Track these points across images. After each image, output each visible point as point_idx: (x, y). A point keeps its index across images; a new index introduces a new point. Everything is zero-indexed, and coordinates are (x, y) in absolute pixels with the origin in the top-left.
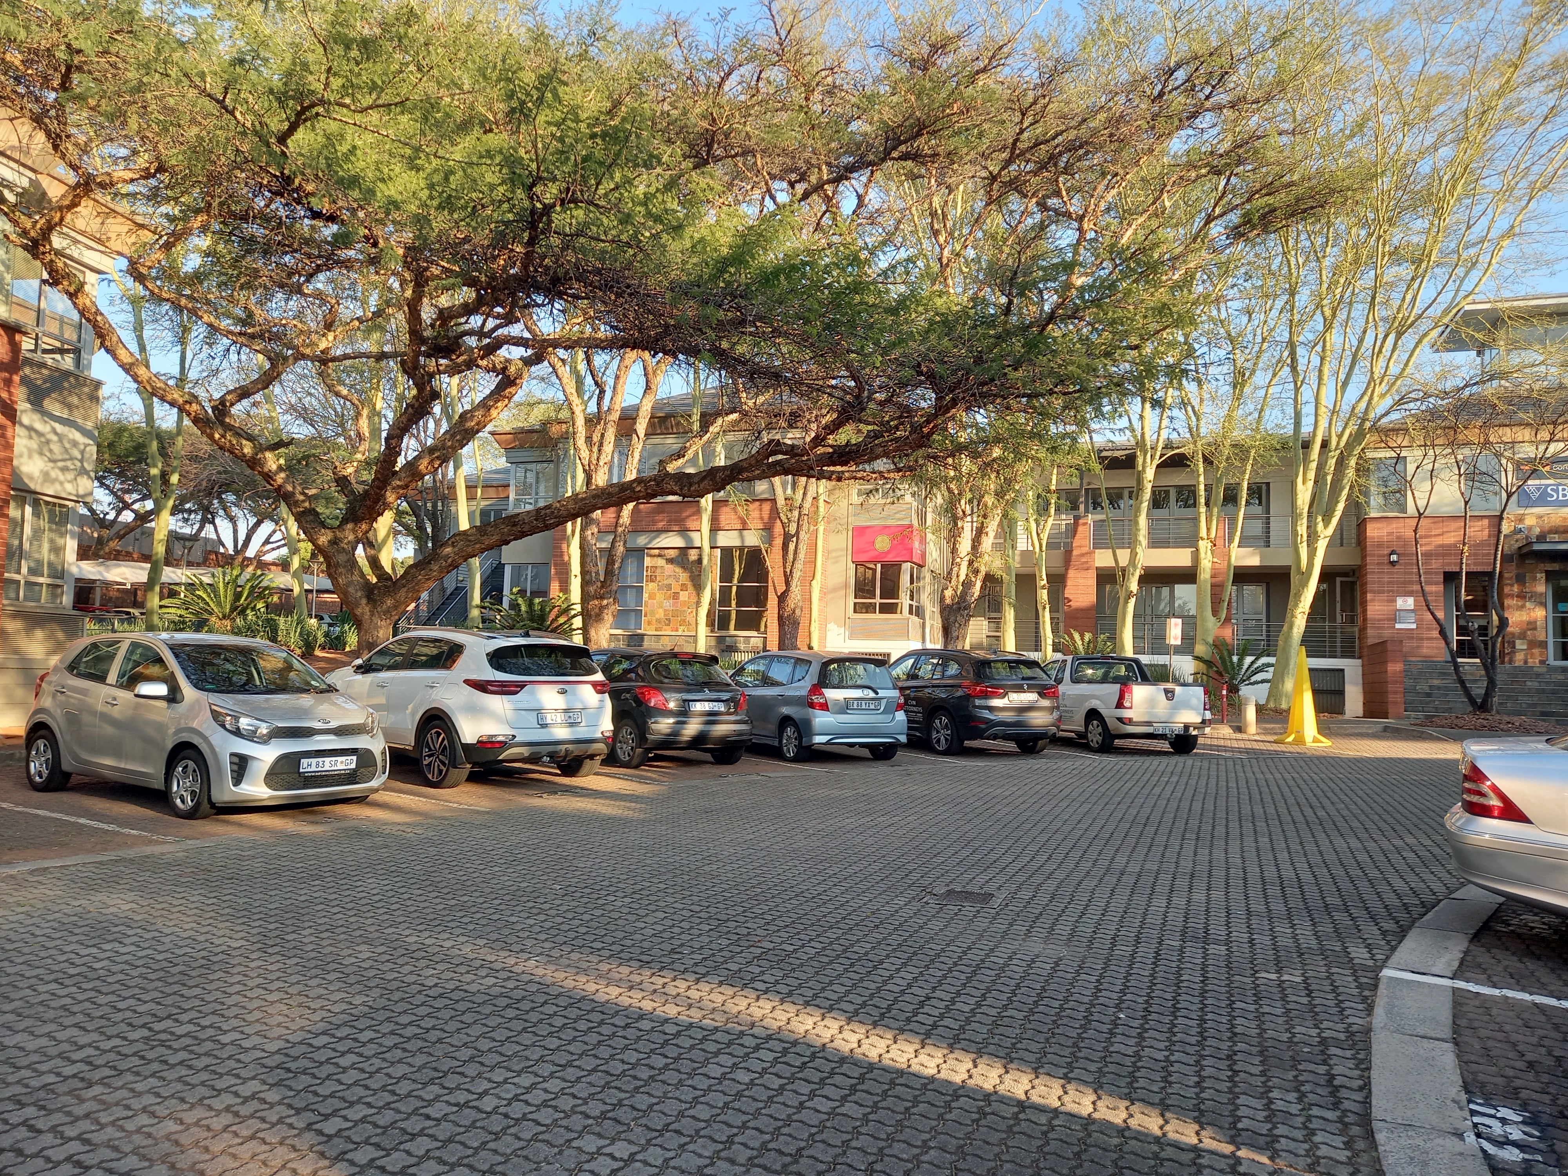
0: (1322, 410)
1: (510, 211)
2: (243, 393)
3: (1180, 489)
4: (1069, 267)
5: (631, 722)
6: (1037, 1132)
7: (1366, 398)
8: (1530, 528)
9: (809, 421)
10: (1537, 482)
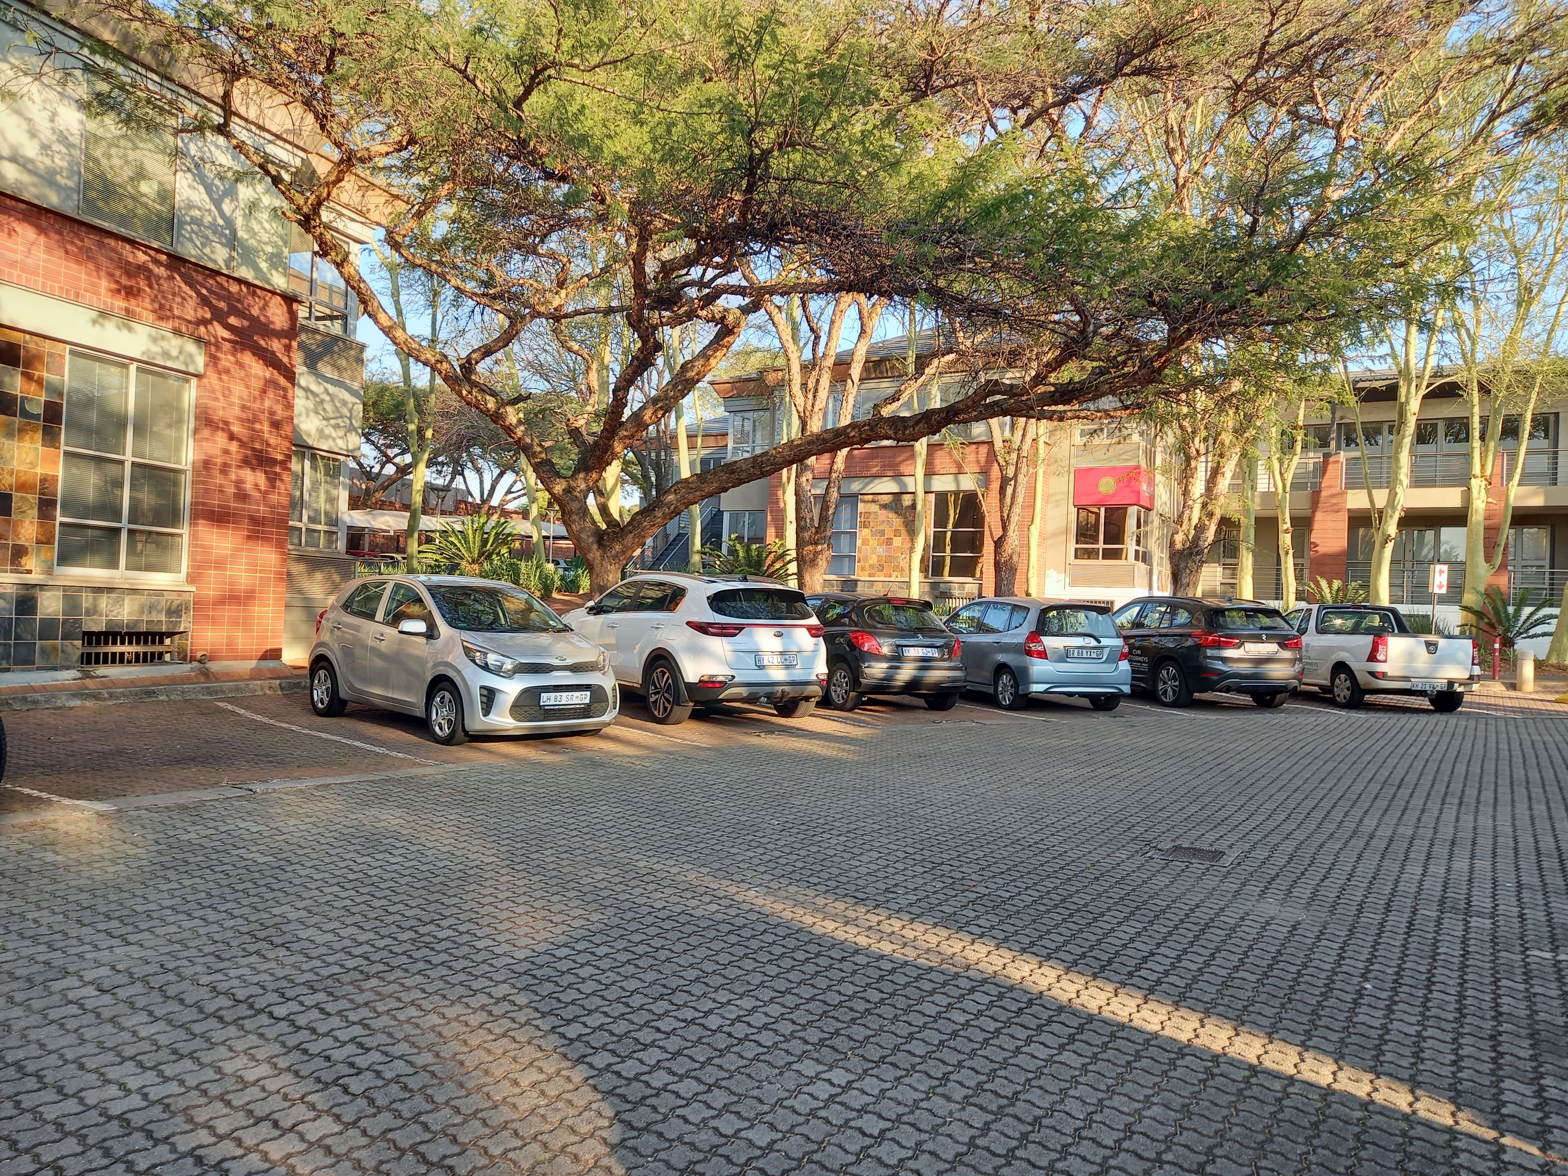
1: (729, 159)
2: (487, 351)
3: (1450, 422)
4: (1324, 180)
5: (845, 666)
6: (1270, 1097)
9: (1029, 360)
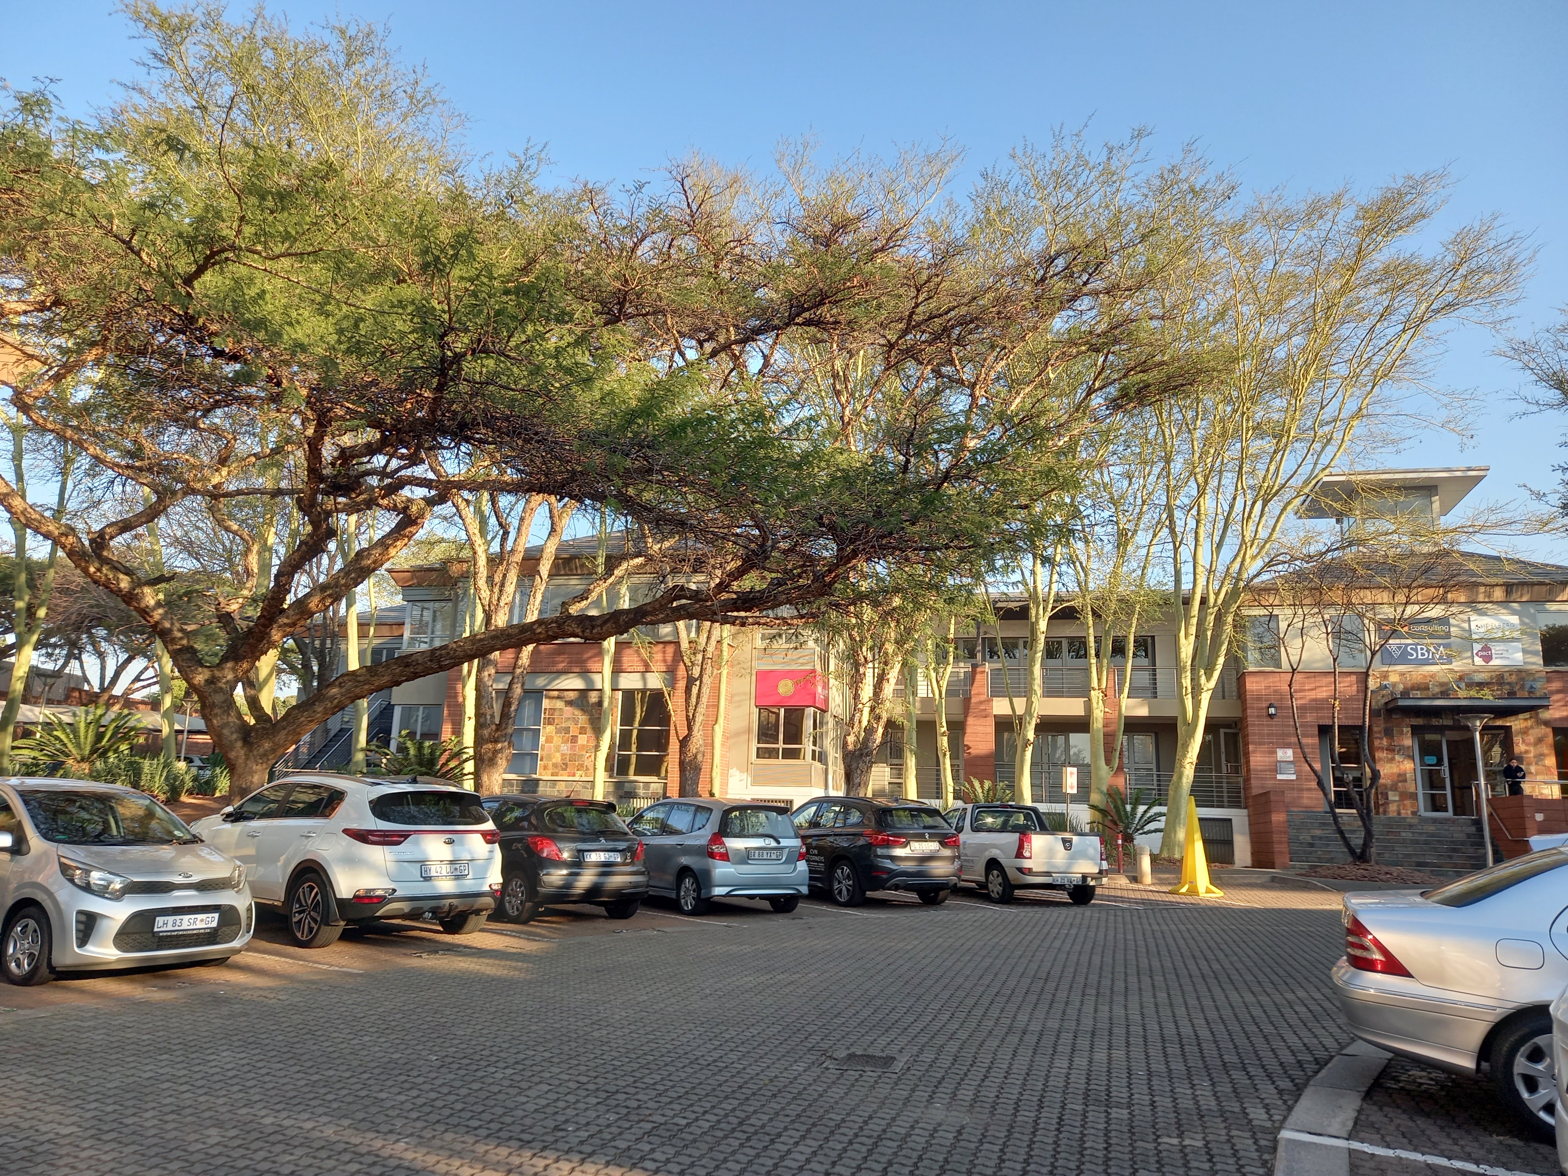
0: (1200, 569)
1: (420, 358)
2: (125, 526)
3: (1072, 640)
5: (522, 874)
7: (1239, 559)
8: (1394, 685)
9: (714, 567)
10: (1398, 641)
